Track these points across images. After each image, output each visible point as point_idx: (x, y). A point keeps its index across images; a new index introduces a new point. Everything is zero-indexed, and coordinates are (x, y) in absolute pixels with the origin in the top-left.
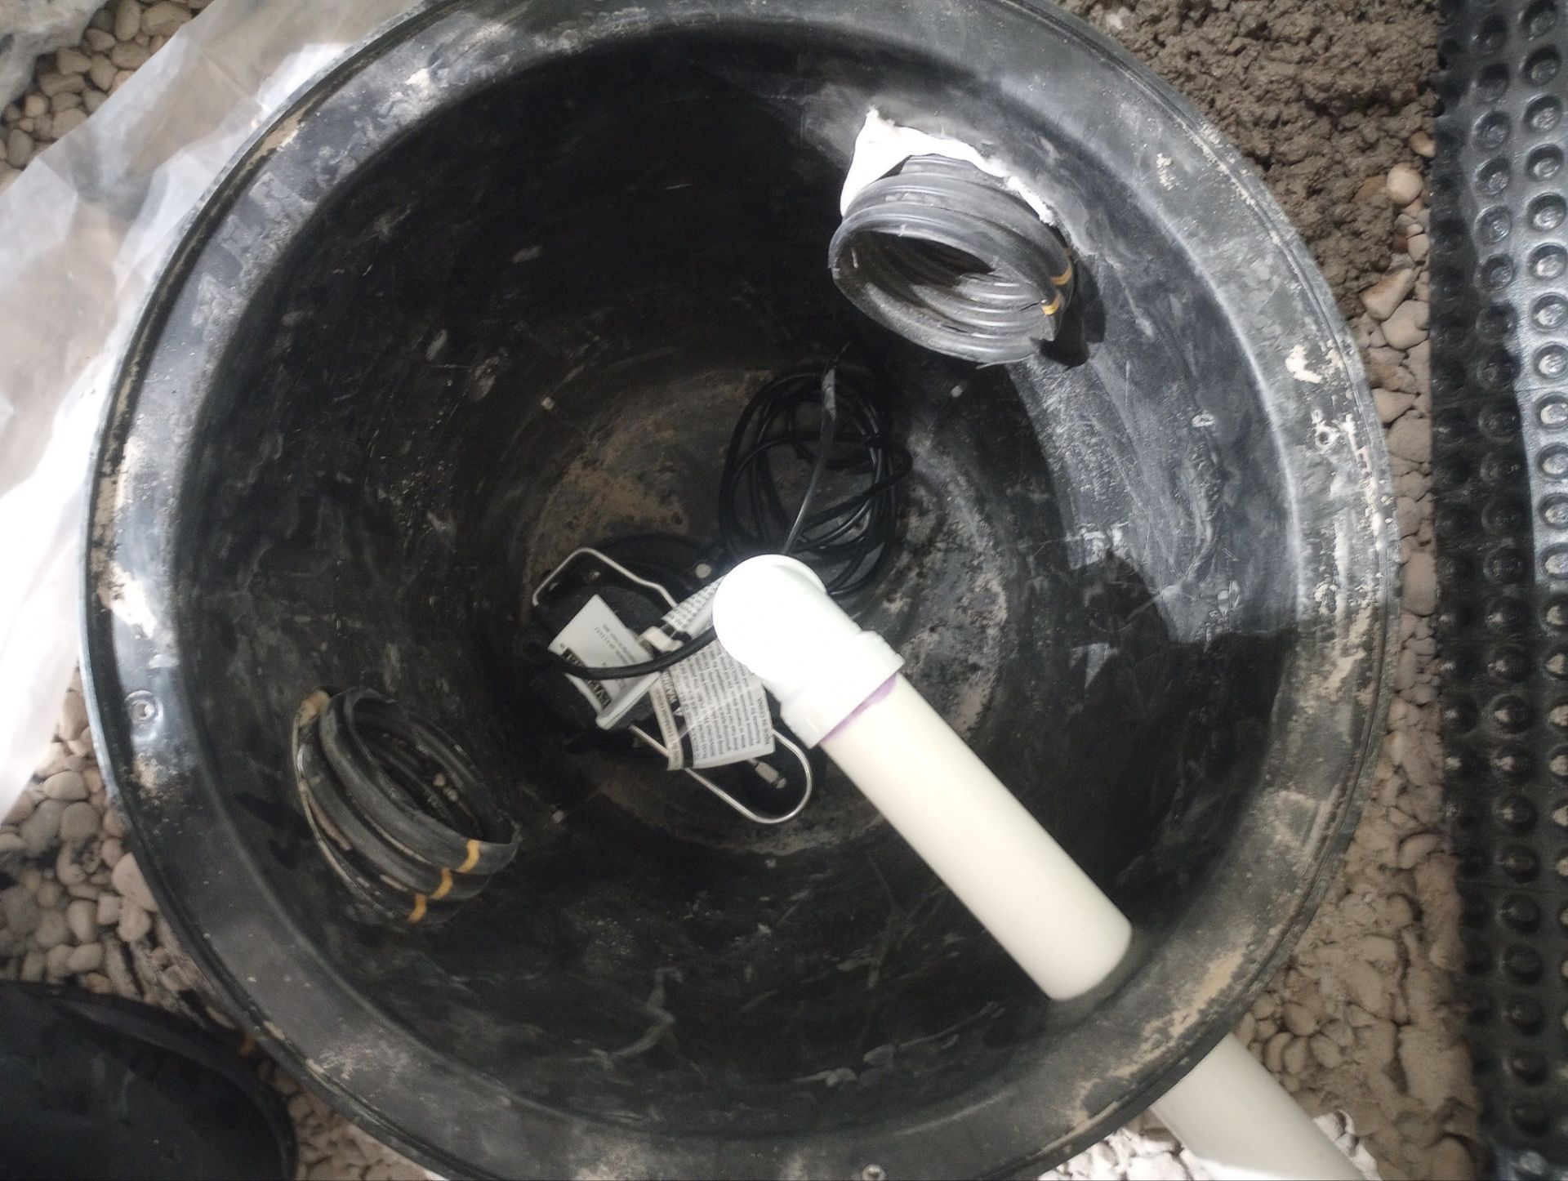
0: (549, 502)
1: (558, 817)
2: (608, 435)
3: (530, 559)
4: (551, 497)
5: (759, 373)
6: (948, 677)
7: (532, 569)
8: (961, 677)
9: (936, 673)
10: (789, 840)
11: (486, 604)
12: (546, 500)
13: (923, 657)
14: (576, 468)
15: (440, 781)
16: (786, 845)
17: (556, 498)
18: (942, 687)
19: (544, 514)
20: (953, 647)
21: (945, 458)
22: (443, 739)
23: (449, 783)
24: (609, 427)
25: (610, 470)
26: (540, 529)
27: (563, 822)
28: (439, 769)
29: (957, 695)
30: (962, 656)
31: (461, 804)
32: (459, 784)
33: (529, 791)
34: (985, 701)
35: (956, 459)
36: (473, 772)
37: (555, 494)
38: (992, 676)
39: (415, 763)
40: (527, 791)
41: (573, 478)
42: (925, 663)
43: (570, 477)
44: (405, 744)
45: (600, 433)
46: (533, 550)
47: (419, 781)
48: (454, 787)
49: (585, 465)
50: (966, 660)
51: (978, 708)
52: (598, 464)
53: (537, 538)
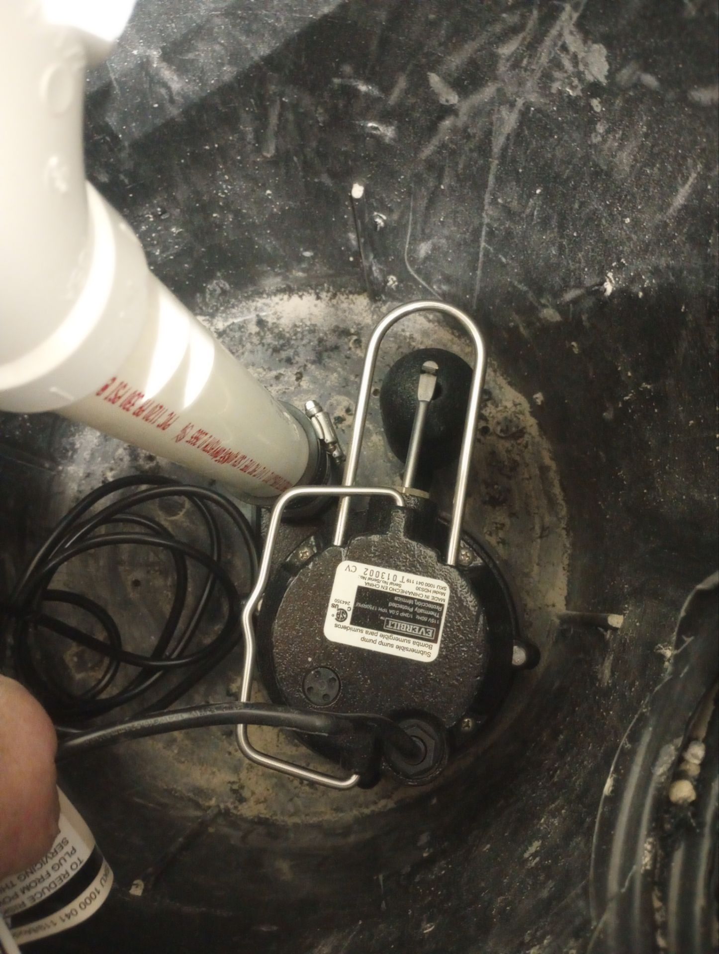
0: (296, 820)
1: (616, 620)
2: (199, 791)
3: (367, 811)
4: (291, 821)
5: (71, 665)
6: (281, 342)
7: (375, 803)
8: (276, 331)
9: (284, 355)
10: (509, 404)
11: (424, 839)
12: (296, 825)
13: (274, 373)
14: (249, 810)
15: (684, 791)
16: (515, 405)
17: (291, 815)
18: (292, 342)
19: (314, 820)
20: (252, 352)
21: (78, 445)
22: (609, 825)
23: (677, 773)
24: (191, 795)
25: (236, 769)
26: (329, 816)
27: (619, 612)
28: (663, 803)
29: (295, 326)
30: (255, 340)
31: (702, 733)
32: (668, 755)
33: (606, 672)
34: (286, 297)
35: (73, 435)
36: (635, 738)
37: (286, 818)
38: (260, 302)
39: (678, 858)
40: (607, 673)
41: (261, 807)
42: (280, 367)
43: (262, 810)
44: (656, 894)
45: (201, 801)
46: (355, 812)
47: (707, 830)
48: (680, 760)
49: (242, 800)
50: (258, 334)
51: (295, 298)
52: (235, 787)
53: (341, 815)
